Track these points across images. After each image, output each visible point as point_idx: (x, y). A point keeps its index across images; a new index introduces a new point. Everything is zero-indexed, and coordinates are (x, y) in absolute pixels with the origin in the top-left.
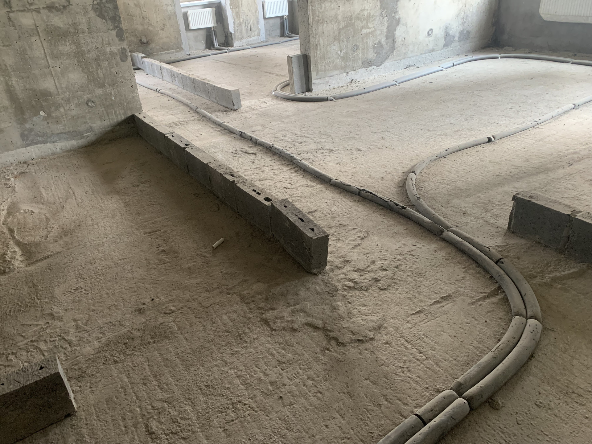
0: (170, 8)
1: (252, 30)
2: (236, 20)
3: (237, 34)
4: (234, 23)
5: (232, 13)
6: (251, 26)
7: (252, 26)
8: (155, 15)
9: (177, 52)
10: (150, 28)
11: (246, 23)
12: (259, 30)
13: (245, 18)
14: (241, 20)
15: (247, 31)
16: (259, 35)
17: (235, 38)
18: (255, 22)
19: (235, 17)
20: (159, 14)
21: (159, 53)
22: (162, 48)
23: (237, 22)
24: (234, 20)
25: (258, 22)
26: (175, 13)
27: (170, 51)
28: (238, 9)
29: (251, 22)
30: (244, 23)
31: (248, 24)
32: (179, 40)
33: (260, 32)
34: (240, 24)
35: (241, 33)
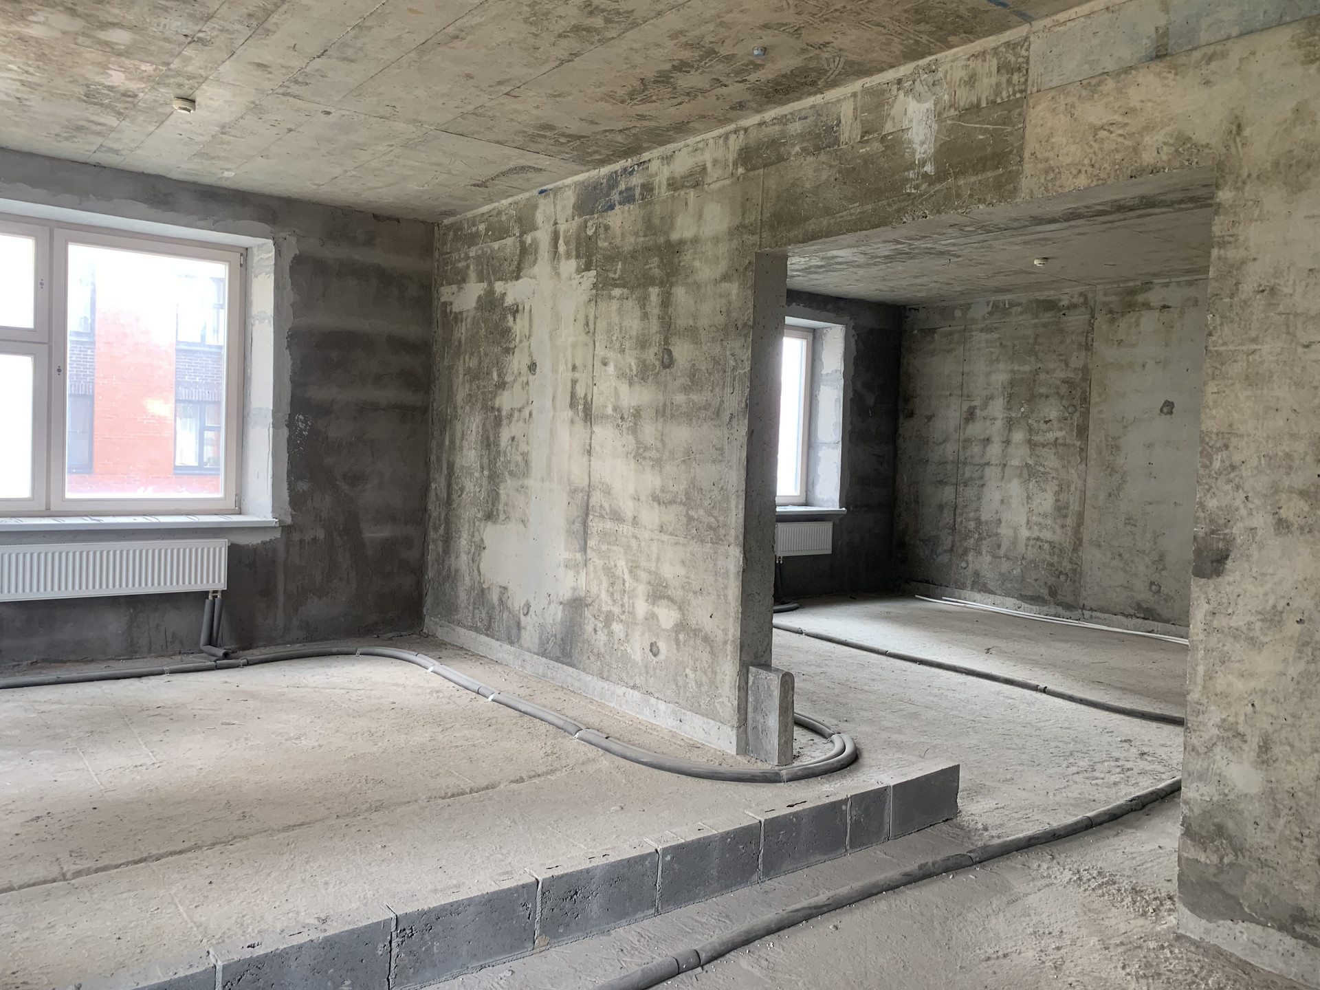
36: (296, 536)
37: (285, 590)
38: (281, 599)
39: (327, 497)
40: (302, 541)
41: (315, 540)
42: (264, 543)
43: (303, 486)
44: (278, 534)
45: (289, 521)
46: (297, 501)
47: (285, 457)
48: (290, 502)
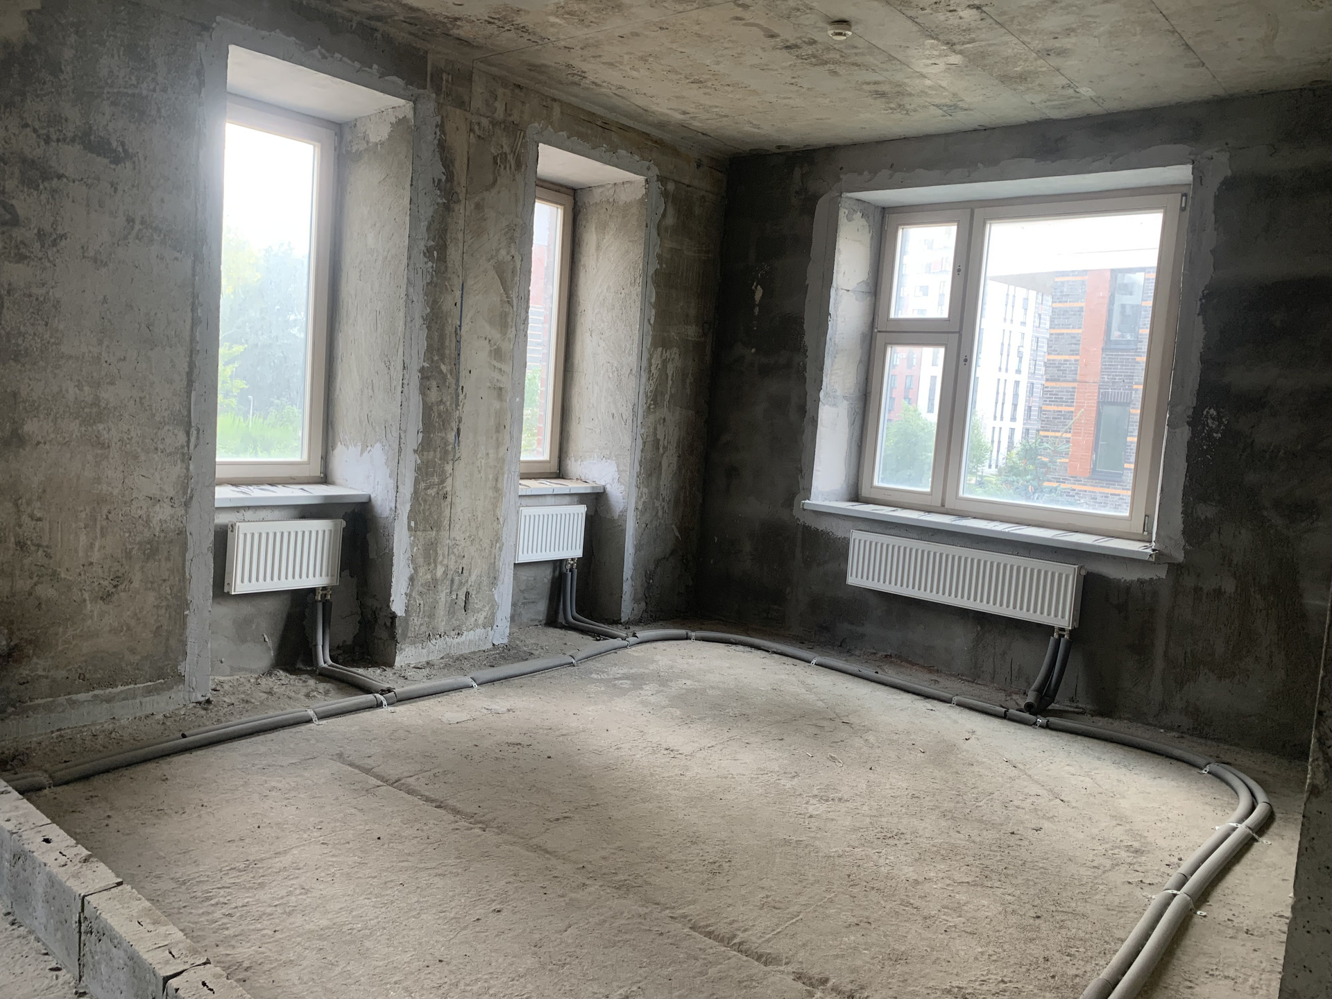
0: (163, 513)
1: (470, 606)
2: (421, 571)
3: (416, 621)
4: (412, 579)
5: (412, 546)
6: (467, 594)
7: (473, 594)
8: (83, 539)
9: (149, 692)
10: (46, 591)
11: (452, 581)
12: (494, 606)
13: (452, 566)
14: (440, 571)
15: (451, 612)
16: (490, 623)
17: (405, 636)
18: (485, 580)
19: (421, 561)
20: (103, 535)
21: (62, 699)
22: (82, 677)
23: (424, 576)
24: (415, 569)
25: (494, 581)
26: (181, 533)
27: (120, 688)
28: (434, 533)
29: (473, 578)
30: (448, 583)
31: (461, 584)
32: (173, 642)
33: (493, 614)
34: (433, 585)
35: (432, 616)
36: (1189, 581)
37: (1166, 653)
38: (1159, 664)
39: (1243, 531)
40: (1197, 590)
41: (1218, 593)
42: (1141, 582)
43: (1206, 511)
44: (1161, 573)
45: (1180, 557)
46: (1194, 530)
47: (1182, 465)
48: (1184, 532)
